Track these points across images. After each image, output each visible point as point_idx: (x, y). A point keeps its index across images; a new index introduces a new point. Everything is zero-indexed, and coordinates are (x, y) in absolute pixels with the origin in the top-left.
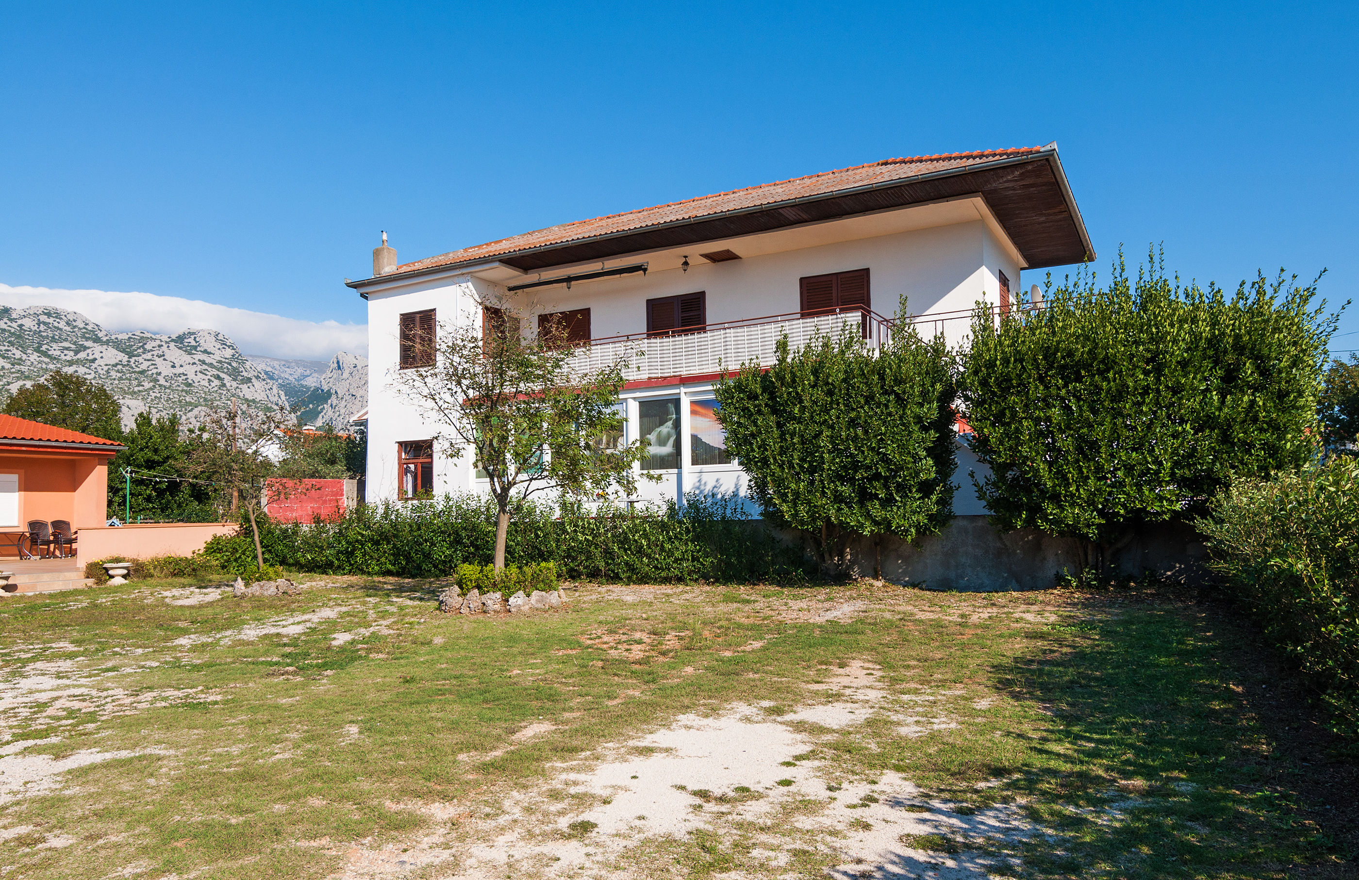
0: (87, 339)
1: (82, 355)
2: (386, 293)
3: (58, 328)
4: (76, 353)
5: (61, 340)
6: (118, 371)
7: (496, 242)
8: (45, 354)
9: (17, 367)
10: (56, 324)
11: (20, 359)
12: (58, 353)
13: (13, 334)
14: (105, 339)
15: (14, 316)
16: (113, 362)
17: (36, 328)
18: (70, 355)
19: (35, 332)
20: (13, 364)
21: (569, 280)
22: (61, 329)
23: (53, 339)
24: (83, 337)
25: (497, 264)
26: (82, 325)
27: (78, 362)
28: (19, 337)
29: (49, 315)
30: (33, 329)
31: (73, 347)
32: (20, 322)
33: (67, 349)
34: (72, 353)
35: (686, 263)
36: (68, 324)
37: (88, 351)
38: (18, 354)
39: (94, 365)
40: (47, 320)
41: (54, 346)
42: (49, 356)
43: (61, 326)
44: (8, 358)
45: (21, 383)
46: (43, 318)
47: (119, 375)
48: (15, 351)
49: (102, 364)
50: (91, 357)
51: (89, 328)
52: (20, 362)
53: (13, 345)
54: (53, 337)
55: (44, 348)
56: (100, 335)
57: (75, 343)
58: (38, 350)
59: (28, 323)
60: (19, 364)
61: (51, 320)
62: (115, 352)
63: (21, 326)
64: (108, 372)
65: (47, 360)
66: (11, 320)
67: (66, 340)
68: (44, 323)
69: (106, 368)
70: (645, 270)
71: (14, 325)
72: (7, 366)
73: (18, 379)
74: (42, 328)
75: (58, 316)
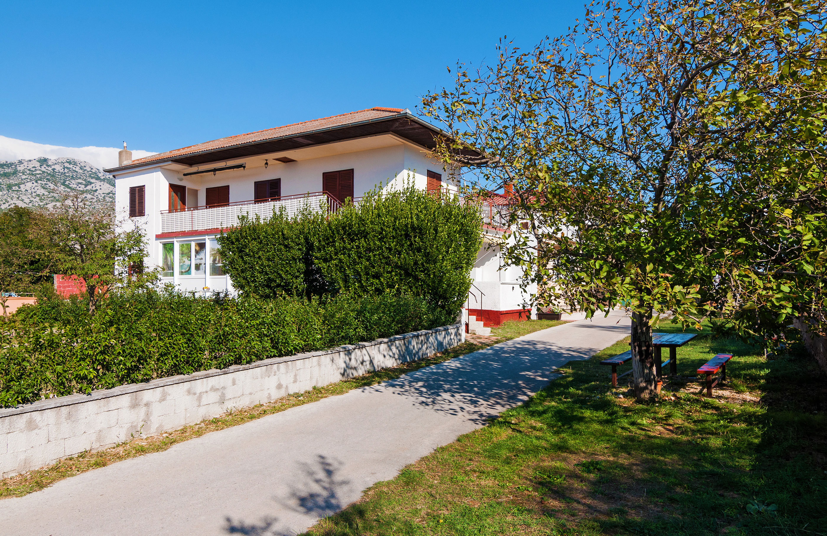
0: (92, 178)
1: (89, 187)
2: (124, 176)
3: (75, 171)
4: (86, 186)
5: (77, 178)
6: (110, 197)
7: (188, 147)
8: (68, 186)
9: (52, 194)
10: (74, 169)
11: (53, 189)
12: (75, 186)
13: (49, 174)
14: (102, 178)
15: (50, 163)
16: (107, 192)
17: (62, 171)
18: (82, 188)
19: (62, 173)
20: (49, 193)
21: (215, 170)
22: (77, 172)
23: (73, 178)
24: (90, 176)
25: (170, 163)
26: (89, 169)
27: (87, 191)
28: (53, 176)
29: (70, 163)
30: (61, 171)
31: (84, 182)
32: (53, 167)
33: (80, 183)
34: (83, 186)
35: (267, 164)
36: (81, 168)
37: (93, 185)
38: (52, 186)
39: (96, 194)
40: (69, 166)
41: (73, 181)
42: (70, 188)
43: (77, 170)
44: (46, 189)
45: (54, 203)
46: (67, 165)
47: (111, 200)
48: (50, 184)
49: (101, 193)
50: (94, 189)
51: (93, 171)
52: (53, 191)
53: (49, 181)
54: (72, 176)
55: (67, 183)
56: (100, 175)
57: (85, 180)
58: (63, 184)
59: (58, 168)
60: (53, 192)
61: (71, 166)
62: (108, 185)
63: (54, 169)
64: (104, 197)
65: (69, 190)
66: (48, 166)
67: (80, 178)
68: (67, 168)
69: (103, 195)
70: (244, 167)
71: (50, 169)
72: (46, 193)
73: (52, 201)
74: (66, 170)
75: (75, 164)
